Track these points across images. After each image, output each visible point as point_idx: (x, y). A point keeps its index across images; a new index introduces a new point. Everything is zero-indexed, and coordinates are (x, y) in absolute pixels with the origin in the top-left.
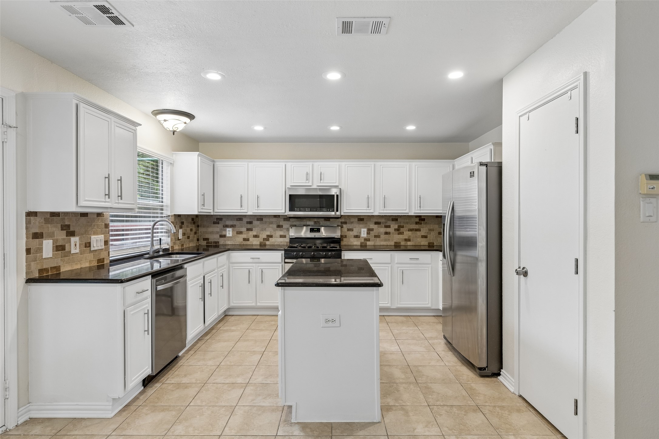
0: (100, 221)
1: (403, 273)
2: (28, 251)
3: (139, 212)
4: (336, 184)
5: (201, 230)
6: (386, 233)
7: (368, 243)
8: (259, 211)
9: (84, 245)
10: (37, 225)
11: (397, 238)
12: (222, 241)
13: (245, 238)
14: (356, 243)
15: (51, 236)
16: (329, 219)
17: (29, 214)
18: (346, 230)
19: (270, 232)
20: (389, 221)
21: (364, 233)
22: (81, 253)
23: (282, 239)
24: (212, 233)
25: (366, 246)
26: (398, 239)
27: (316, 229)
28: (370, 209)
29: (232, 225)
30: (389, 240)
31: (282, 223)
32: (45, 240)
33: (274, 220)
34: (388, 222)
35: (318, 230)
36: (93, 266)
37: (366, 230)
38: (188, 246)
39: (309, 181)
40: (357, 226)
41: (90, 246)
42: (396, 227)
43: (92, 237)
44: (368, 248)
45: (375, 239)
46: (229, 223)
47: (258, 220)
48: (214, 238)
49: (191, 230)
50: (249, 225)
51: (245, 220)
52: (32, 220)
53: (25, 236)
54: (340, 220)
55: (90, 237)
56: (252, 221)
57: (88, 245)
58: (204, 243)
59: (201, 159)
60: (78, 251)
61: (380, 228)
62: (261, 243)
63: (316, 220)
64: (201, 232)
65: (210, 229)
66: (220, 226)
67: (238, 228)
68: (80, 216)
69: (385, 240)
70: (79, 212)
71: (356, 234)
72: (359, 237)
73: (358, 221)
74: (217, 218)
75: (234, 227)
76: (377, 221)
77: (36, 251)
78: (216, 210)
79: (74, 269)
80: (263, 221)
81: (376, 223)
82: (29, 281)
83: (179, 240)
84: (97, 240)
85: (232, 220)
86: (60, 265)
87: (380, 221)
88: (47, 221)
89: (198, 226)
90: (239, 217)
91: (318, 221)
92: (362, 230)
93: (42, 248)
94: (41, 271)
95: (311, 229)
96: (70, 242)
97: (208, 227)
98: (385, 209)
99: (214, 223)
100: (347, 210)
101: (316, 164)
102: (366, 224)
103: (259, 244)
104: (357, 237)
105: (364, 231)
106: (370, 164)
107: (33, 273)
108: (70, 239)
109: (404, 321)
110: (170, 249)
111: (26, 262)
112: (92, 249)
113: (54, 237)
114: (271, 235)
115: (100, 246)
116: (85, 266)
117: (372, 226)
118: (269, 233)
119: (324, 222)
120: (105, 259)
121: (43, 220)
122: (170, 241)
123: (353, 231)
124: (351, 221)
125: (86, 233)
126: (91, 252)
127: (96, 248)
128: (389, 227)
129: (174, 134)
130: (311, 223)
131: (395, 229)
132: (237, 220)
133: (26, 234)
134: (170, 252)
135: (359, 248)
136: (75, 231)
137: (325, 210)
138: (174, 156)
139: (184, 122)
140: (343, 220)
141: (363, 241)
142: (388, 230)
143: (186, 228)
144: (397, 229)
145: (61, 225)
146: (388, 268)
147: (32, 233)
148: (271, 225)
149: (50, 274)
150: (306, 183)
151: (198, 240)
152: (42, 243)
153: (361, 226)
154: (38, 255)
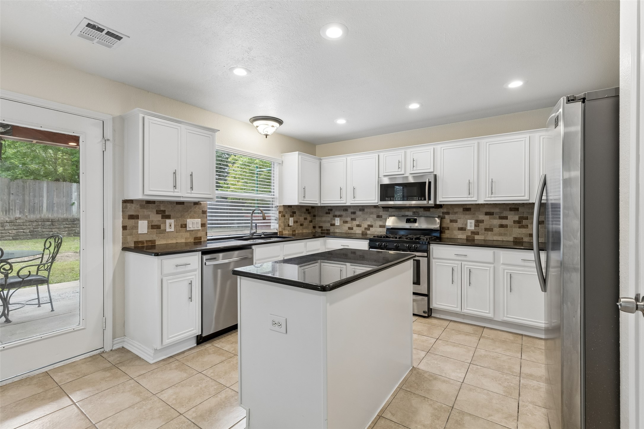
0: (197, 208)
1: (511, 278)
2: (124, 228)
3: (217, 202)
4: (430, 170)
5: (317, 219)
6: (501, 226)
7: (477, 237)
8: (355, 201)
9: (180, 226)
10: (132, 210)
11: (517, 232)
12: (332, 229)
13: (350, 227)
14: (462, 236)
15: (145, 218)
16: (429, 209)
17: (125, 202)
18: (449, 221)
19: (371, 222)
20: (506, 211)
21: (471, 225)
22: (177, 231)
23: (381, 229)
24: (325, 222)
25: (474, 240)
26: (519, 234)
27: (413, 220)
28: (472, 196)
29: (340, 215)
30: (505, 235)
31: (381, 213)
32: (140, 220)
33: (375, 210)
34: (504, 212)
35: (415, 221)
36: (189, 242)
37: (473, 221)
38: (300, 231)
39: (401, 170)
40: (462, 216)
41: (186, 227)
42: (516, 218)
43: (188, 220)
44: (476, 242)
45: (486, 232)
46: (337, 213)
47: (360, 210)
48: (326, 226)
49: (305, 219)
50: (353, 215)
51: (350, 210)
52: (128, 206)
53: (121, 217)
54: (442, 210)
55: (186, 220)
56: (355, 211)
57: (184, 226)
58: (319, 230)
59: (301, 158)
60: (173, 229)
61: (492, 219)
62: (363, 232)
63: (414, 210)
64: (317, 221)
65: (324, 219)
66: (331, 216)
67: (345, 218)
68: (175, 204)
69: (500, 234)
70: (175, 201)
71: (460, 226)
72: (465, 230)
73: (463, 211)
74: (328, 209)
75: (341, 217)
76: (488, 211)
77: (132, 228)
78: (322, 202)
79: (169, 243)
80: (364, 211)
81: (487, 214)
82: (125, 249)
83: (289, 226)
84: (193, 223)
85: (339, 211)
86: (155, 239)
87: (492, 211)
88: (142, 207)
89: (314, 216)
90: (345, 208)
91: (418, 211)
92: (469, 221)
93: (138, 226)
94: (135, 243)
95: (407, 219)
96: (165, 223)
97: (322, 217)
98: (492, 196)
99: (327, 213)
100: (443, 198)
101: (409, 151)
102: (474, 214)
103: (361, 233)
104: (462, 229)
105: (471, 223)
106: (473, 142)
107: (129, 243)
108: (166, 220)
109: (507, 340)
110: (278, 234)
111: (122, 236)
112: (188, 229)
113: (150, 218)
114: (371, 225)
115: (196, 227)
116: (180, 242)
117: (482, 217)
118: (369, 223)
119: (423, 212)
120: (202, 238)
121: (138, 206)
122: (278, 227)
123: (457, 222)
124: (455, 211)
125: (182, 217)
126: (187, 231)
127: (192, 229)
128: (506, 218)
129: (266, 137)
130: (409, 213)
131: (514, 221)
132: (343, 211)
133: (122, 215)
134: (278, 236)
135: (465, 242)
136: (170, 215)
137: (416, 199)
138: (283, 157)
139: (272, 125)
140: (445, 210)
141: (470, 234)
142: (504, 222)
143: (298, 217)
144: (517, 221)
145: (156, 210)
146: (490, 269)
147: (128, 215)
148: (371, 216)
149: (145, 245)
150: (398, 171)
151: (314, 227)
152: (138, 223)
153: (467, 216)
154: (134, 231)
